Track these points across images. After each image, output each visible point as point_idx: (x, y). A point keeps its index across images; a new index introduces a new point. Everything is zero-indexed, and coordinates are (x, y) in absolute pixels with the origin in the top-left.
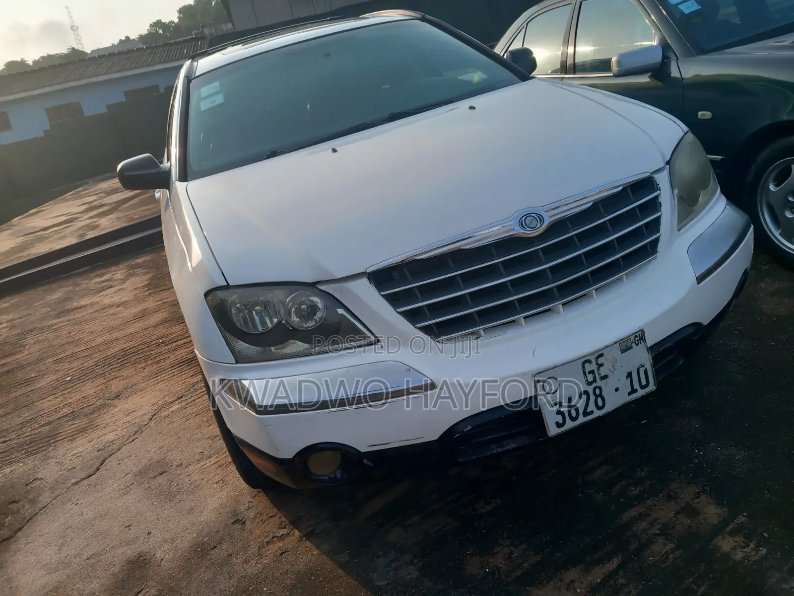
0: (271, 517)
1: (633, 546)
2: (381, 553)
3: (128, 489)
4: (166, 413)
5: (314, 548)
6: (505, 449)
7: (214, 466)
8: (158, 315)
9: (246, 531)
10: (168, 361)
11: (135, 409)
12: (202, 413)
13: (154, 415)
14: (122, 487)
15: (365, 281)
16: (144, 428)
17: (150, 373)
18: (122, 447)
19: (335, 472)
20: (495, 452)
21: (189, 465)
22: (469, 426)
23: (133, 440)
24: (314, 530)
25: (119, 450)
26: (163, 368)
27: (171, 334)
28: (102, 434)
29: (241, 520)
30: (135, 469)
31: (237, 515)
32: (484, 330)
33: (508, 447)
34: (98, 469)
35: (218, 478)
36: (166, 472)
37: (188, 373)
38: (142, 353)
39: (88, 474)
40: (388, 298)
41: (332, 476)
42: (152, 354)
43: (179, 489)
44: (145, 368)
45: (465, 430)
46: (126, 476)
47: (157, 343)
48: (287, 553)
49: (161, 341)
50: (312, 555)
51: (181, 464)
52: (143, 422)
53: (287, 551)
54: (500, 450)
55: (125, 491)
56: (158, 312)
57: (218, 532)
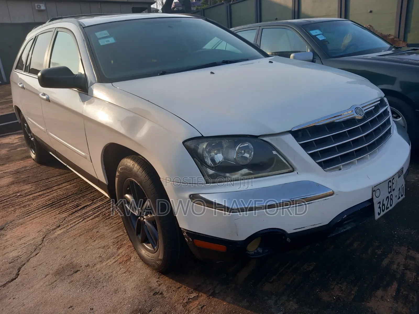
0: (179, 288)
1: (398, 276)
2: (266, 298)
3: (54, 284)
4: (54, 236)
5: (222, 301)
6: (346, 229)
7: (115, 264)
8: (4, 180)
9: (167, 298)
10: (32, 206)
11: (25, 236)
12: (83, 234)
13: (44, 238)
14: (47, 283)
15: (290, 136)
16: (40, 246)
17: (21, 214)
18: (29, 260)
19: (257, 249)
20: (342, 231)
21: (95, 265)
22: (345, 215)
23: (36, 254)
24: (214, 292)
25: (28, 261)
26: (31, 210)
27: (24, 190)
28: (5, 253)
29: (159, 292)
30: (51, 272)
31: (153, 290)
32: (343, 165)
33: (347, 229)
34: (18, 275)
35: (123, 270)
36: (79, 270)
37: (55, 212)
38: (7, 202)
39: (11, 278)
40: (302, 145)
41: (256, 251)
42: (16, 202)
43: (97, 279)
44: (15, 211)
45: (344, 218)
46: (46, 276)
47: (16, 196)
48: (205, 307)
49: (18, 194)
50: (223, 305)
51: (88, 265)
52: (38, 242)
53: (204, 305)
54: (344, 230)
55: (52, 285)
56: (3, 178)
57: (146, 301)
